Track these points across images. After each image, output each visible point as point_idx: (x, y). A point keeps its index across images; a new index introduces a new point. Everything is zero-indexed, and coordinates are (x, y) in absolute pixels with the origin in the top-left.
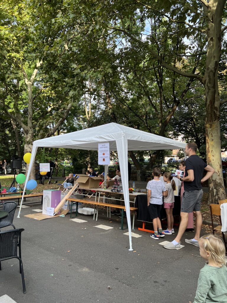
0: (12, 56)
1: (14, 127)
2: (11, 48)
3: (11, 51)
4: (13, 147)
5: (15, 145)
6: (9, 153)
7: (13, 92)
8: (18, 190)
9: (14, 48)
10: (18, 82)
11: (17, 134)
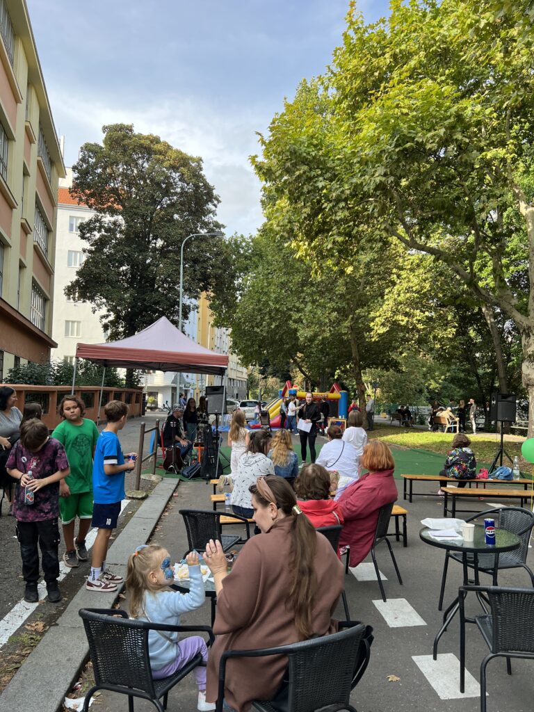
0: (488, 157)
1: (489, 322)
2: (488, 142)
3: (485, 148)
4: (488, 368)
5: (491, 362)
6: (479, 382)
7: (491, 242)
8: (517, 477)
9: (494, 139)
10: (501, 216)
11: (496, 336)
